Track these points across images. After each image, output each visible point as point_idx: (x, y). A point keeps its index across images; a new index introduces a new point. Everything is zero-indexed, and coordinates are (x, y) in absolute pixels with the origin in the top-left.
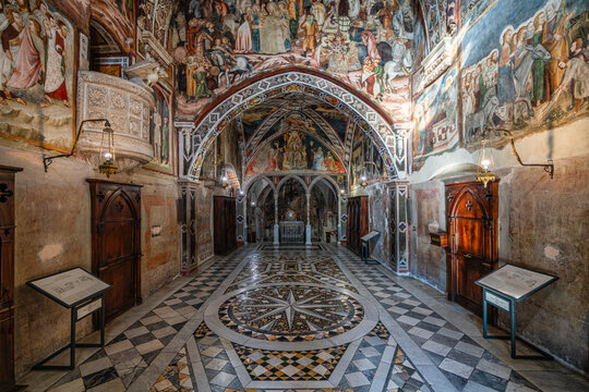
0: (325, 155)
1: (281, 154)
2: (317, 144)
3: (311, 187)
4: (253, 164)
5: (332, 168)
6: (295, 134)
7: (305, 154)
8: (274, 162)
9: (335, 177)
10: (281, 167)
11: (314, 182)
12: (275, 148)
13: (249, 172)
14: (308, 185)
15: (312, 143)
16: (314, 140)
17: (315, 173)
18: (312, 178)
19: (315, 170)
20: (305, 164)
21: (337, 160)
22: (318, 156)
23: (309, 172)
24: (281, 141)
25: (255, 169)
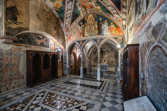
0: (109, 25)
1: (84, 28)
2: (104, 19)
3: (100, 46)
4: (70, 35)
5: (114, 33)
6: (91, 16)
7: (96, 26)
8: (80, 33)
9: (116, 38)
10: (84, 36)
11: (102, 42)
12: (81, 25)
13: (69, 40)
14: (98, 45)
15: (101, 19)
16: (102, 17)
17: (103, 37)
18: (101, 40)
19: (102, 35)
20: (97, 32)
21: (117, 27)
22: (105, 26)
23: (99, 36)
24: (84, 21)
25: (71, 38)
